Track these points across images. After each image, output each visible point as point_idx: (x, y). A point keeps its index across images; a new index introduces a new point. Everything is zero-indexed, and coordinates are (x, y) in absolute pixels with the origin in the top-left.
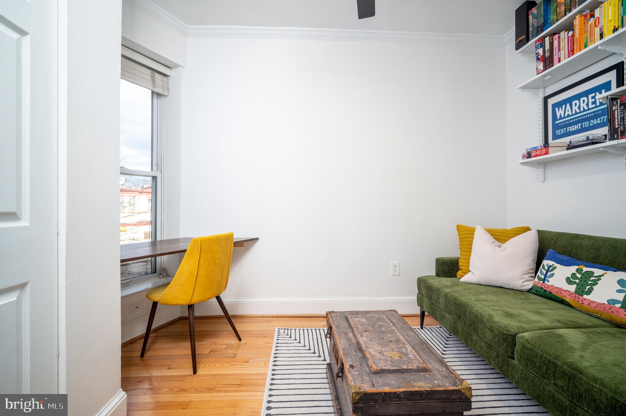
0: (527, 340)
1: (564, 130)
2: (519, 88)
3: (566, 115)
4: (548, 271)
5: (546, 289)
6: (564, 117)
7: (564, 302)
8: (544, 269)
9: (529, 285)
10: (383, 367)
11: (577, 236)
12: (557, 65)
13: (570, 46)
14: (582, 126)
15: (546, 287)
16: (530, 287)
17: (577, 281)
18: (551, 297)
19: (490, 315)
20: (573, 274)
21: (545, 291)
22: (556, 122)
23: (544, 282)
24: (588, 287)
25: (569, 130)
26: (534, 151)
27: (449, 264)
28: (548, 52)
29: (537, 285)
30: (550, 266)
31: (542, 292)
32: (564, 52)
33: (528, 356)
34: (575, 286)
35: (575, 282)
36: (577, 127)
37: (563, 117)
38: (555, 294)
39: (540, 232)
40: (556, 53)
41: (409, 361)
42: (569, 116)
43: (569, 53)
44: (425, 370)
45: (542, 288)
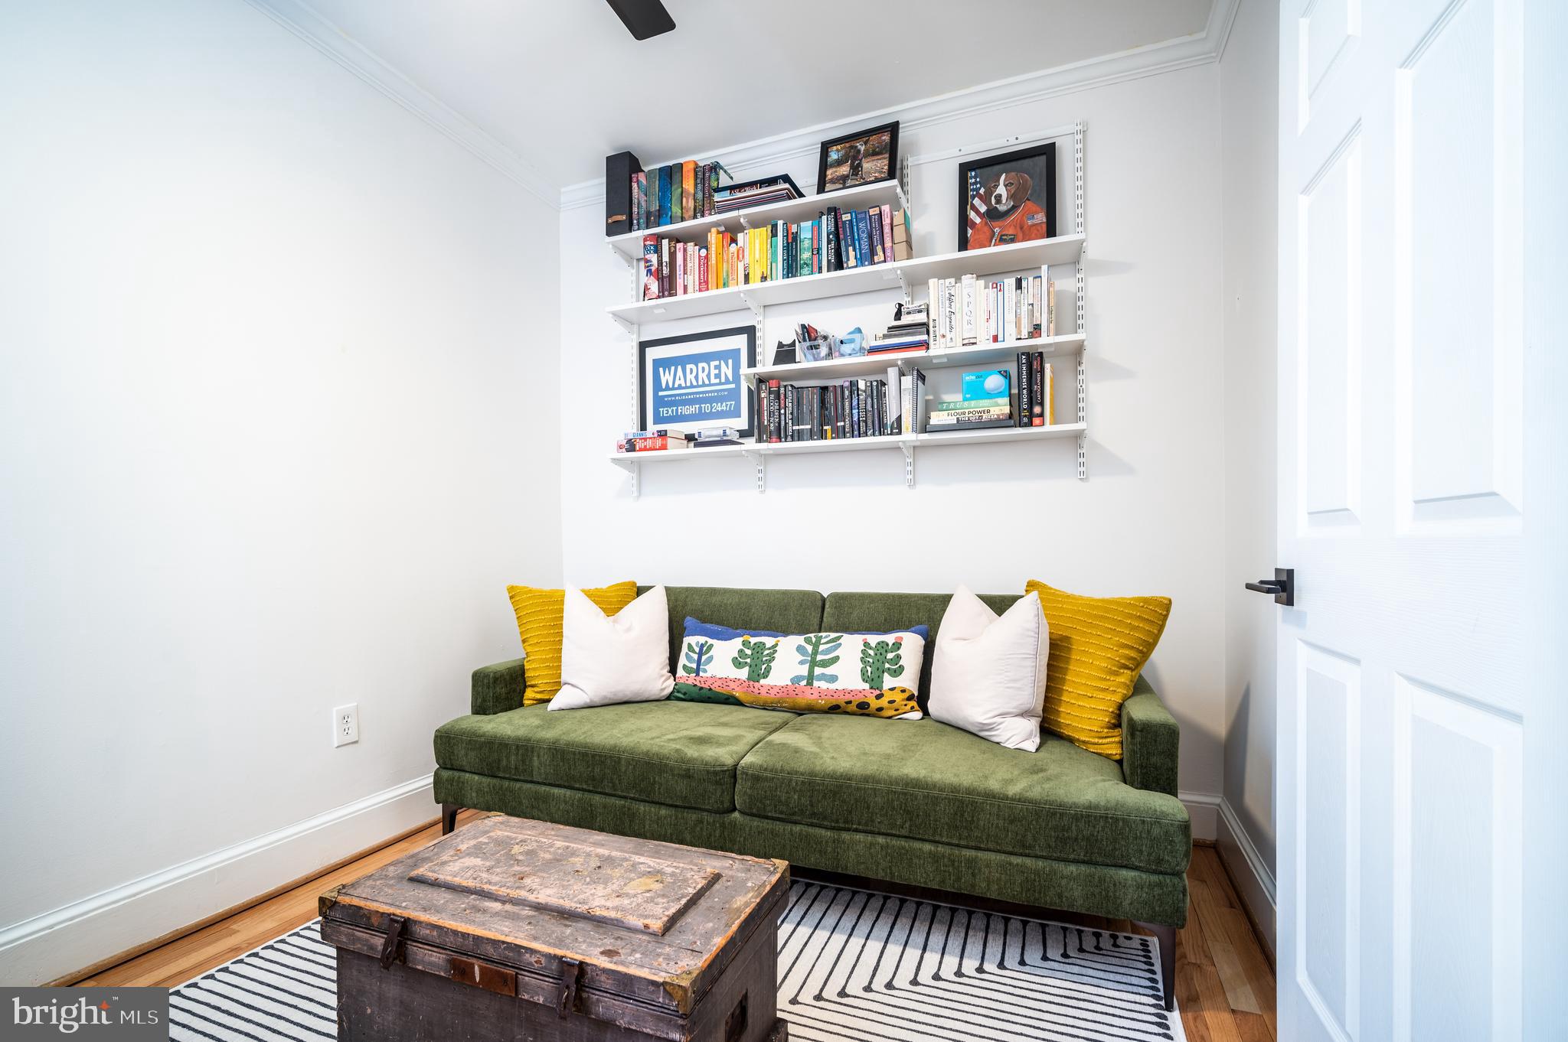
0: (761, 766)
1: (673, 410)
2: (609, 312)
3: (676, 386)
4: (700, 654)
5: (703, 685)
6: (673, 388)
7: (731, 700)
8: (694, 651)
9: (669, 685)
10: (666, 913)
11: (713, 591)
12: (680, 297)
13: (702, 272)
14: (700, 408)
15: (703, 683)
16: (671, 689)
17: (748, 660)
18: (709, 698)
19: (677, 751)
20: (741, 651)
21: (701, 688)
22: (661, 394)
23: (698, 674)
24: (764, 667)
25: (681, 413)
26: (640, 439)
27: (508, 678)
28: (666, 266)
29: (686, 682)
30: (702, 646)
31: (694, 692)
32: (692, 279)
33: (765, 792)
34: (747, 669)
35: (746, 663)
36: (694, 409)
37: (671, 386)
38: (718, 690)
39: (669, 591)
40: (680, 275)
41: (680, 880)
42: (680, 387)
43: (700, 284)
44: (717, 877)
45: (695, 685)
